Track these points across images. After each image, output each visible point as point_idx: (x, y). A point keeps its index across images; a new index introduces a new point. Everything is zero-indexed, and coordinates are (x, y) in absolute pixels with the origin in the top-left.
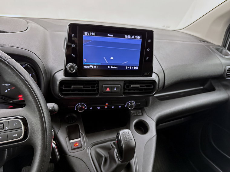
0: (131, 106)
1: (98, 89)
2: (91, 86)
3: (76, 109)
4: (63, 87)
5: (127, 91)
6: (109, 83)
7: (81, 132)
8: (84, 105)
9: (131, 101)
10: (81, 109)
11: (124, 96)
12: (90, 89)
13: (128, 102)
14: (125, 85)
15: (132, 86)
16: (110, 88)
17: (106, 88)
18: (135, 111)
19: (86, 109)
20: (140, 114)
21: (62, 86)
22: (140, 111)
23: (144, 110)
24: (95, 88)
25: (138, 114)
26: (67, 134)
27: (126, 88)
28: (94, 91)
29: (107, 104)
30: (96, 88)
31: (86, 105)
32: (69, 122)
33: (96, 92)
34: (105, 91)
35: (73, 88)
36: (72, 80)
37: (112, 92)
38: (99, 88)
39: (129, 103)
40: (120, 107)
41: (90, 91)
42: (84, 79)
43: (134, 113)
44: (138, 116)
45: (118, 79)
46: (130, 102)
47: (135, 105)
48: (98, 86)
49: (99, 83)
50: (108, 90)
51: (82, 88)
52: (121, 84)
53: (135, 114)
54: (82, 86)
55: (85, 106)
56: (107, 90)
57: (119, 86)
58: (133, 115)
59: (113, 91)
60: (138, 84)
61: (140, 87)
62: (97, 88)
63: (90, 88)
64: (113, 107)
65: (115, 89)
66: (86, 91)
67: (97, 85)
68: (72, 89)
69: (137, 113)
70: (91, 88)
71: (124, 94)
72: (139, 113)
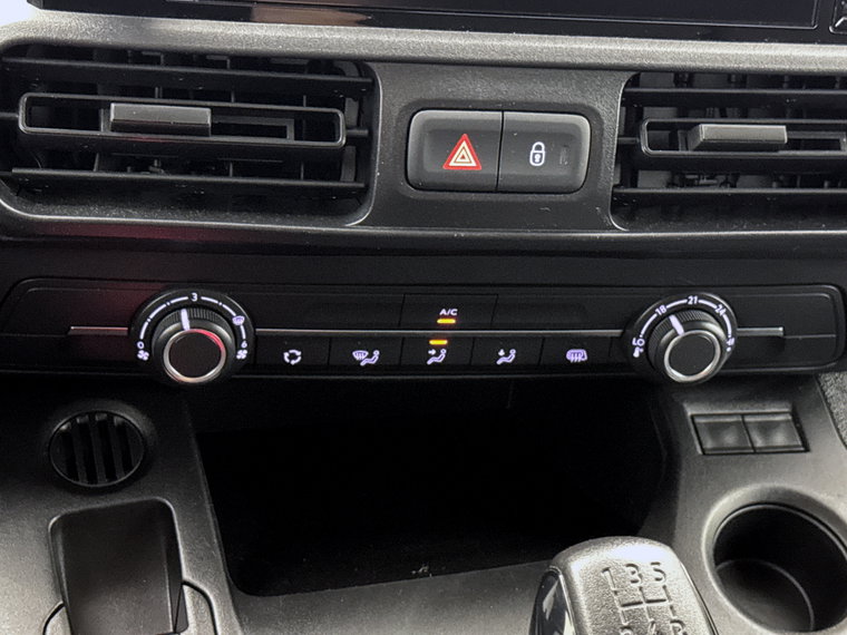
0: (693, 352)
1: (363, 147)
2: (299, 119)
3: (143, 355)
4: (21, 116)
5: (652, 184)
6: (480, 88)
7: (186, 575)
8: (229, 319)
9: (693, 300)
10: (195, 351)
11: (619, 232)
12: (285, 150)
13: (663, 310)
14: (640, 118)
15: (707, 130)
16: (480, 138)
17: (446, 138)
18: (727, 412)
19: (242, 355)
20: (780, 439)
21: (15, 109)
22: (778, 411)
23: (823, 401)
24: (333, 138)
25: (759, 443)
26: (58, 589)
27: (644, 149)
28: (327, 165)
29: (447, 318)
30: (342, 140)
31: (239, 321)
32: (83, 483)
33: (347, 180)
34: (432, 168)
35: (117, 126)
36: (110, 40)
37: (497, 190)
38: (372, 134)
39: (674, 320)
40: (576, 356)
41: (283, 163)
42: (230, 39)
43: (716, 429)
44: (756, 451)
45: (570, 53)
46: (675, 311)
47: (731, 342)
48: (366, 118)
49: (373, 87)
50: (463, 158)
51: (199, 130)
52: (599, 107)
53: (730, 439)
54: (202, 114)
55: (235, 330)
56: (452, 164)
57: (576, 128)
58: (709, 444)
59: (510, 171)
60: (774, 111)
61: (794, 144)
62: (350, 139)
63: (281, 133)
64: (506, 358)
65: (538, 156)
66: (249, 162)
67: (352, 106)
68: (104, 131)
69: (743, 427)
70: (290, 133)
71: (628, 207)
72: (766, 429)
